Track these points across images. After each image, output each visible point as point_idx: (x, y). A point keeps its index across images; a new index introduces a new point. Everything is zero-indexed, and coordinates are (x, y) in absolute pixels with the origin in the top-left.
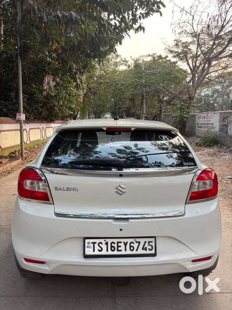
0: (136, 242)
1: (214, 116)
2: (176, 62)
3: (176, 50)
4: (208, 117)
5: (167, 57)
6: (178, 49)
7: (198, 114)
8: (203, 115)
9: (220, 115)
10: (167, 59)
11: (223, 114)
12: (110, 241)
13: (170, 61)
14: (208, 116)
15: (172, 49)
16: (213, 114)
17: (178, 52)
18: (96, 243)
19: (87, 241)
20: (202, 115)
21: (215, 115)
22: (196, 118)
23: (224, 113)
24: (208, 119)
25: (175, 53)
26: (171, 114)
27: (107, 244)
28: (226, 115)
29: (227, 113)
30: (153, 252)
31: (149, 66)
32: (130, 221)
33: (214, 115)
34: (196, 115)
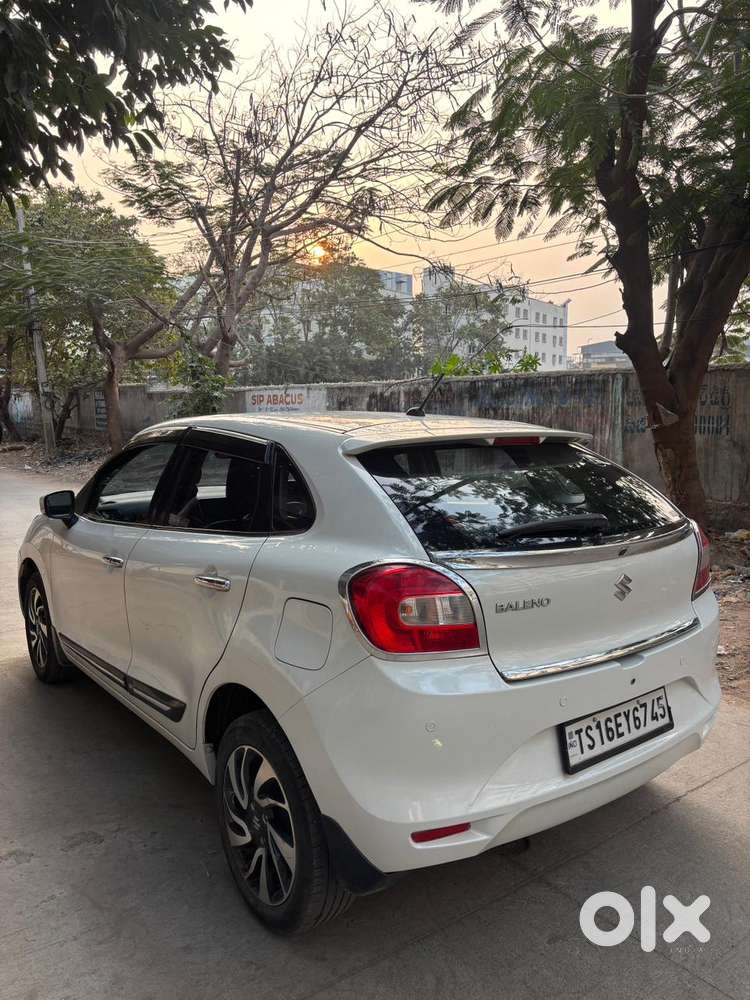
0: (641, 707)
1: (308, 397)
2: (133, 221)
3: (139, 182)
4: (289, 399)
5: (99, 197)
6: (146, 181)
7: (250, 390)
8: (271, 393)
9: (329, 393)
10: (100, 204)
11: (337, 391)
12: (602, 718)
13: (109, 211)
14: (288, 395)
15: (125, 178)
16: (304, 392)
17: (144, 190)
18: (581, 730)
19: (568, 729)
20: (266, 394)
21: (312, 394)
22: (244, 401)
23: (340, 389)
24: (288, 404)
25: (138, 190)
26: (144, 387)
27: (598, 726)
28: (347, 394)
29: (350, 388)
30: (666, 720)
31: (40, 221)
32: (646, 655)
33: (308, 393)
34: (244, 391)
